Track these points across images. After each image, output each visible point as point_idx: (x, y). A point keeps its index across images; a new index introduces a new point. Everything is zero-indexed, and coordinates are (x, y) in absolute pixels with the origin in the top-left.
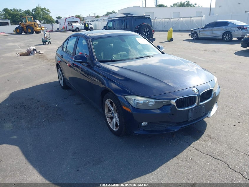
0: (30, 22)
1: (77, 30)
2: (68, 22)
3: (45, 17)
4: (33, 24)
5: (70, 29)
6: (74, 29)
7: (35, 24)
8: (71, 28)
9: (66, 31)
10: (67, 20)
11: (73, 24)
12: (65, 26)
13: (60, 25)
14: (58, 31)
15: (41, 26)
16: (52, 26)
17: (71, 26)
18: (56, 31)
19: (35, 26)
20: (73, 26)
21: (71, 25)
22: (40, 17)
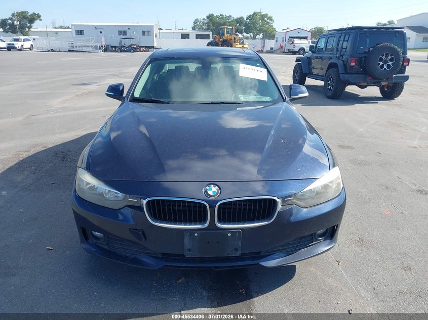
0: (228, 35)
1: (302, 52)
2: (290, 37)
3: (264, 29)
4: (233, 39)
5: (288, 50)
6: (297, 49)
7: (235, 38)
8: (291, 47)
9: (283, 53)
10: (289, 35)
11: (296, 41)
12: (283, 44)
13: (277, 41)
14: (272, 51)
15: (243, 42)
16: (264, 43)
17: (292, 45)
18: (267, 52)
19: (235, 42)
20: (294, 45)
21: (293, 43)
22: (256, 28)
